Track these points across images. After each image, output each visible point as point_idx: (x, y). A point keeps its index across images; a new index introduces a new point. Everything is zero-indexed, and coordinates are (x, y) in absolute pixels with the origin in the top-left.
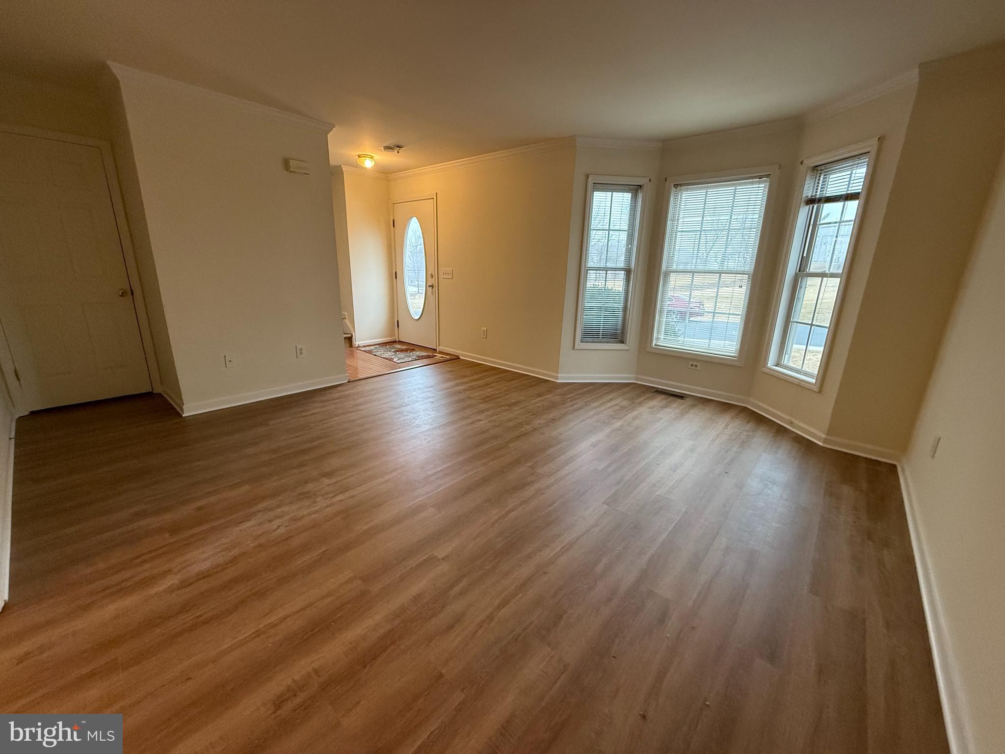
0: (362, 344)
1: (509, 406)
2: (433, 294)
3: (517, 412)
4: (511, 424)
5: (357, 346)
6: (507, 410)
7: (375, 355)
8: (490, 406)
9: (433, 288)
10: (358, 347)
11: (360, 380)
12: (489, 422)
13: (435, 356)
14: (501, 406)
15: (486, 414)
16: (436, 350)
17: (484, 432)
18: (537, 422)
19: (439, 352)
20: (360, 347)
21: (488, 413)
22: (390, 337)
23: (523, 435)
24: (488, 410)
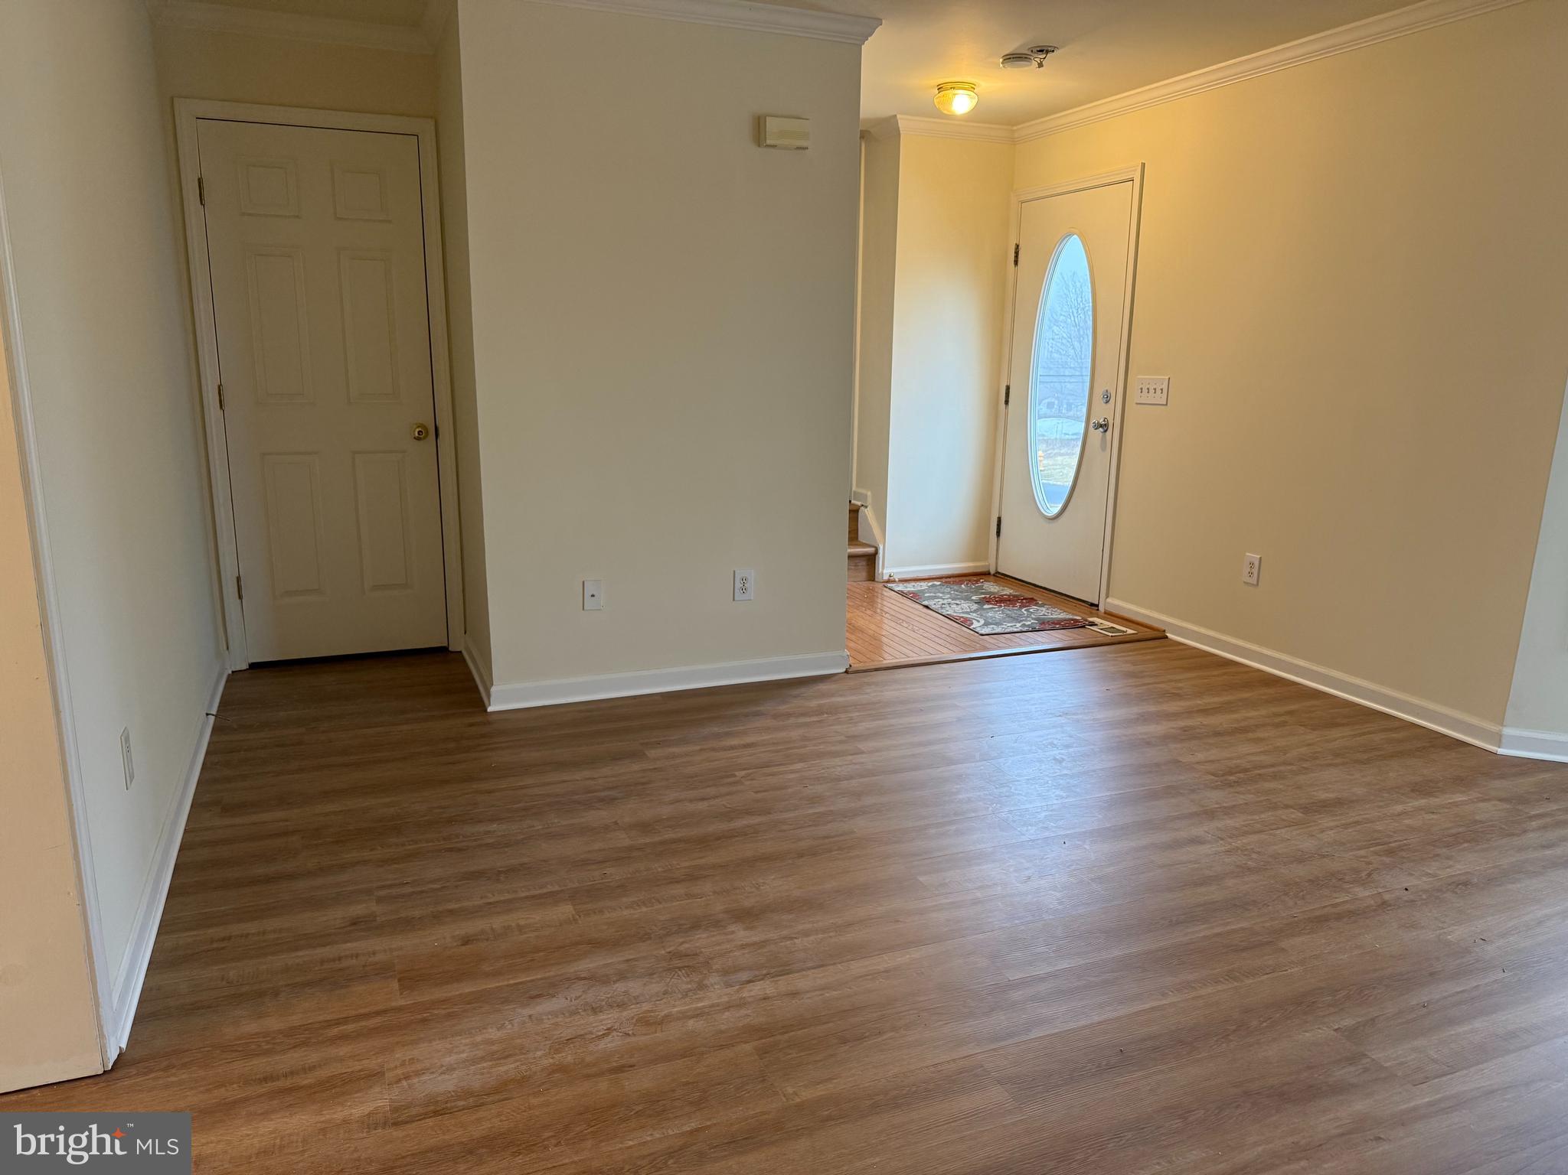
0: (897, 573)
1: (1306, 809)
2: (1103, 448)
3: (1329, 836)
4: (1300, 871)
5: (886, 578)
6: (1295, 824)
7: (927, 607)
8: (1241, 799)
9: (1106, 431)
10: (888, 581)
11: (877, 670)
12: (1228, 852)
13: (1093, 624)
14: (1274, 807)
15: (1220, 824)
16: (1097, 606)
17: (1205, 881)
18: (1396, 882)
19: (1105, 613)
20: (894, 581)
21: (1230, 822)
22: (973, 560)
23: (1339, 917)
24: (1228, 811)
